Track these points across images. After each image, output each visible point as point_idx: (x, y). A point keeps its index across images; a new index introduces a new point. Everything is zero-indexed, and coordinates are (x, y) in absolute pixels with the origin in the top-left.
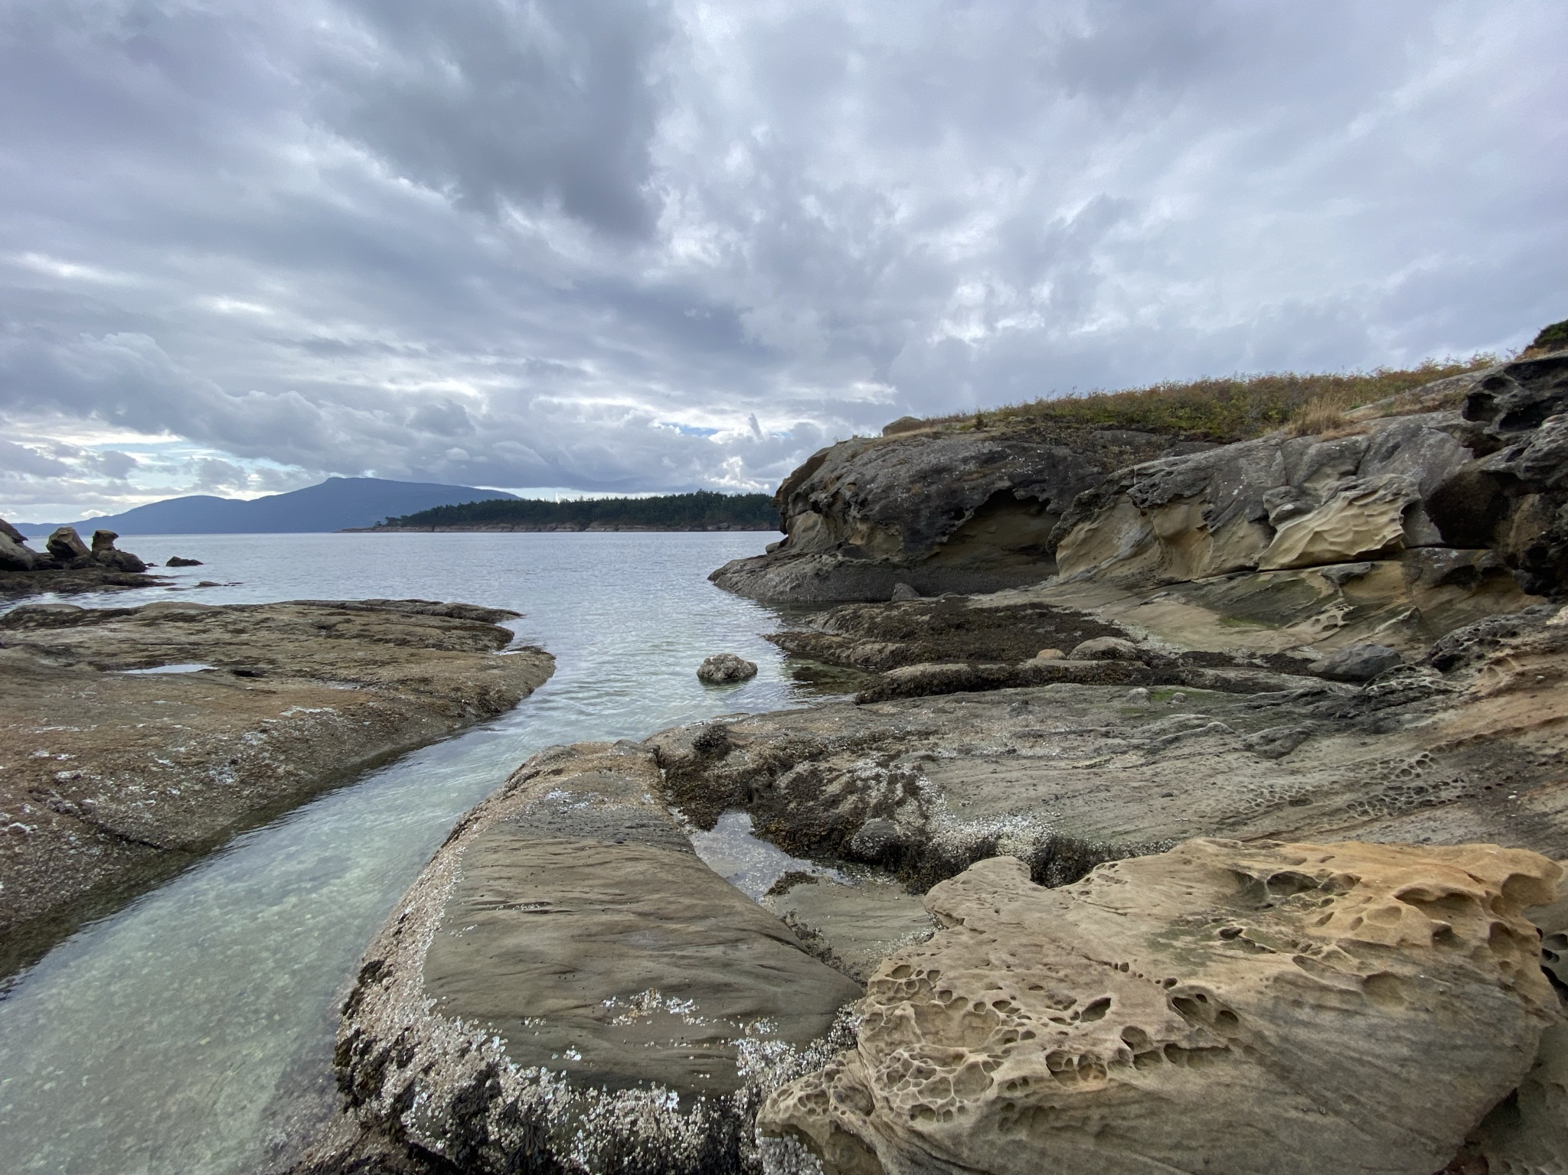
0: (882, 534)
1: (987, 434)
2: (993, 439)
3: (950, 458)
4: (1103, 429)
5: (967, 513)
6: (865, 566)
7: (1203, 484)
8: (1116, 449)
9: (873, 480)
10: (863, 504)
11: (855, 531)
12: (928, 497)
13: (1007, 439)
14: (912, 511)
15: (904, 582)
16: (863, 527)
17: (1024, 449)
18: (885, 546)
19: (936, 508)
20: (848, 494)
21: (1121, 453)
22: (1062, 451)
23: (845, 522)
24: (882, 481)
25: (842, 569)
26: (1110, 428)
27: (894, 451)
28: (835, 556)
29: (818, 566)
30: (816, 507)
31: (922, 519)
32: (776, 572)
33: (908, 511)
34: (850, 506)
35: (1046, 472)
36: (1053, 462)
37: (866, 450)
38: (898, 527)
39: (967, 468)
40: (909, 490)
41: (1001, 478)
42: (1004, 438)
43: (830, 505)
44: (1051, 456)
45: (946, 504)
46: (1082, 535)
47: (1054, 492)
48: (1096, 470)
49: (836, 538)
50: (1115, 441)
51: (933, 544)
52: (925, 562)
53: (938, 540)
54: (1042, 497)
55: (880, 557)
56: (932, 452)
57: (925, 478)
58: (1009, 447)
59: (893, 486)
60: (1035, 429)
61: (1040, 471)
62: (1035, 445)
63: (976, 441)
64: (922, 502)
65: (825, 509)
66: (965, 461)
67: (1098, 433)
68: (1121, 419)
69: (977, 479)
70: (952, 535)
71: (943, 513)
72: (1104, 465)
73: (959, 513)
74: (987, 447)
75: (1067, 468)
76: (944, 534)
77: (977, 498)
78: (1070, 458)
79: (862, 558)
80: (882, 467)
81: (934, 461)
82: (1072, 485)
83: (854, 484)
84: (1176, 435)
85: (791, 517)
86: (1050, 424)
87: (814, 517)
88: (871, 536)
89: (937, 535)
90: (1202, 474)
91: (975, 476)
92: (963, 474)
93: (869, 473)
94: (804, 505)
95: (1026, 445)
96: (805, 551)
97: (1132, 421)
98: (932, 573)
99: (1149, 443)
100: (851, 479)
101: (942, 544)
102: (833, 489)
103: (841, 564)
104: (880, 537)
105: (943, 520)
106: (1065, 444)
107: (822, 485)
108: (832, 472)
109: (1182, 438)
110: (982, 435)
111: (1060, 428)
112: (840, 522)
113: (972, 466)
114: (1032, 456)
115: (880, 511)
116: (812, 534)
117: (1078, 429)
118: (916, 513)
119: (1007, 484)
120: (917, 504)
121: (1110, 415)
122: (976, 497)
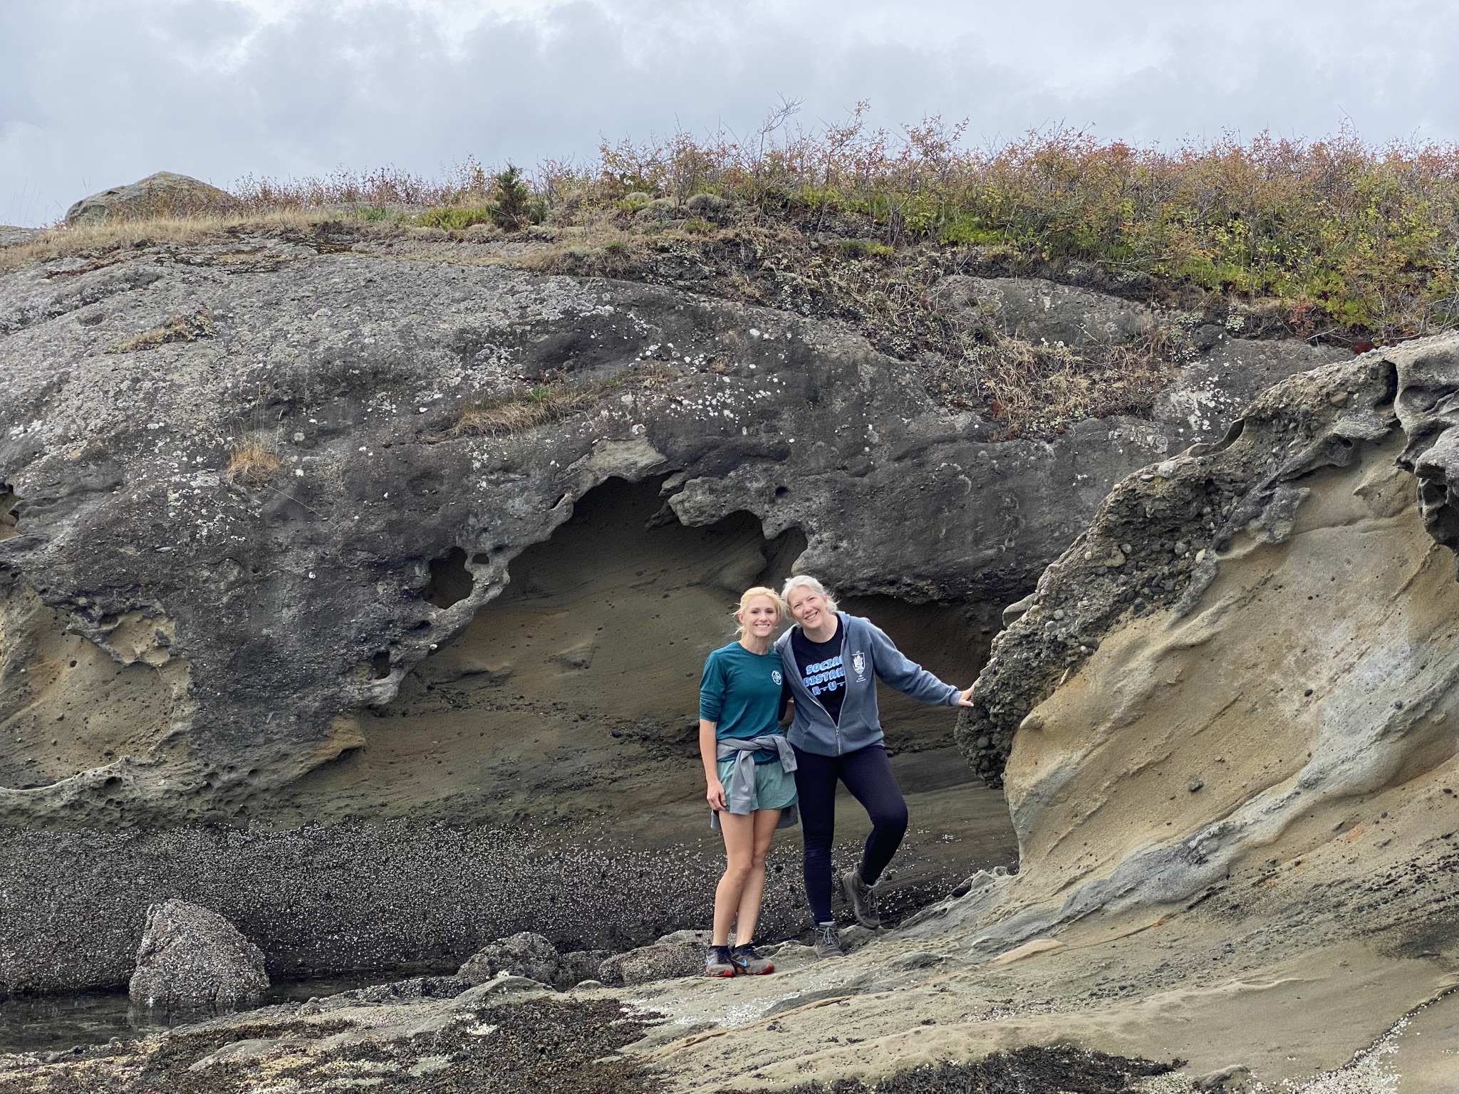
0: (86, 658)
1: (546, 250)
2: (575, 267)
3: (405, 333)
4: (970, 268)
5: (482, 575)
8: (1023, 349)
9: (39, 405)
12: (309, 493)
13: (632, 274)
14: (235, 556)
15: (190, 895)
17: (702, 322)
18: (97, 721)
19: (349, 548)
21: (1044, 364)
22: (835, 342)
24: (84, 411)
26: (995, 267)
27: (136, 281)
31: (283, 593)
33: (215, 552)
35: (787, 419)
38: (166, 627)
39: (479, 377)
40: (219, 460)
41: (618, 432)
42: (616, 268)
44: (801, 358)
45: (392, 527)
46: (1139, 674)
47: (821, 499)
48: (962, 420)
50: (1015, 319)
51: (332, 708)
52: (289, 793)
53: (353, 690)
54: (776, 519)
55: (75, 774)
57: (294, 406)
58: (647, 306)
59: (142, 433)
60: (733, 244)
61: (766, 414)
62: (739, 309)
63: (507, 271)
64: (282, 516)
66: (467, 347)
67: (957, 284)
68: (1029, 237)
69: (522, 427)
70: (415, 671)
71: (379, 569)
72: (988, 405)
73: (447, 577)
74: (556, 299)
75: (859, 405)
76: (380, 664)
77: (526, 512)
78: (867, 371)
81: (337, 340)
82: (880, 476)
84: (1218, 314)
86: (785, 232)
88: (27, 664)
89: (347, 670)
91: (513, 413)
92: (460, 400)
93: (20, 368)
95: (706, 304)
97: (1068, 249)
98: (320, 844)
99: (1130, 336)
101: (370, 710)
104: (72, 677)
105: (377, 602)
106: (852, 316)
109: (1237, 323)
110: (529, 253)
111: (823, 249)
113: (495, 372)
114: (730, 350)
115: (77, 552)
117: (886, 261)
118: (254, 564)
119: (636, 456)
120: (262, 524)
121: (991, 222)
122: (517, 505)
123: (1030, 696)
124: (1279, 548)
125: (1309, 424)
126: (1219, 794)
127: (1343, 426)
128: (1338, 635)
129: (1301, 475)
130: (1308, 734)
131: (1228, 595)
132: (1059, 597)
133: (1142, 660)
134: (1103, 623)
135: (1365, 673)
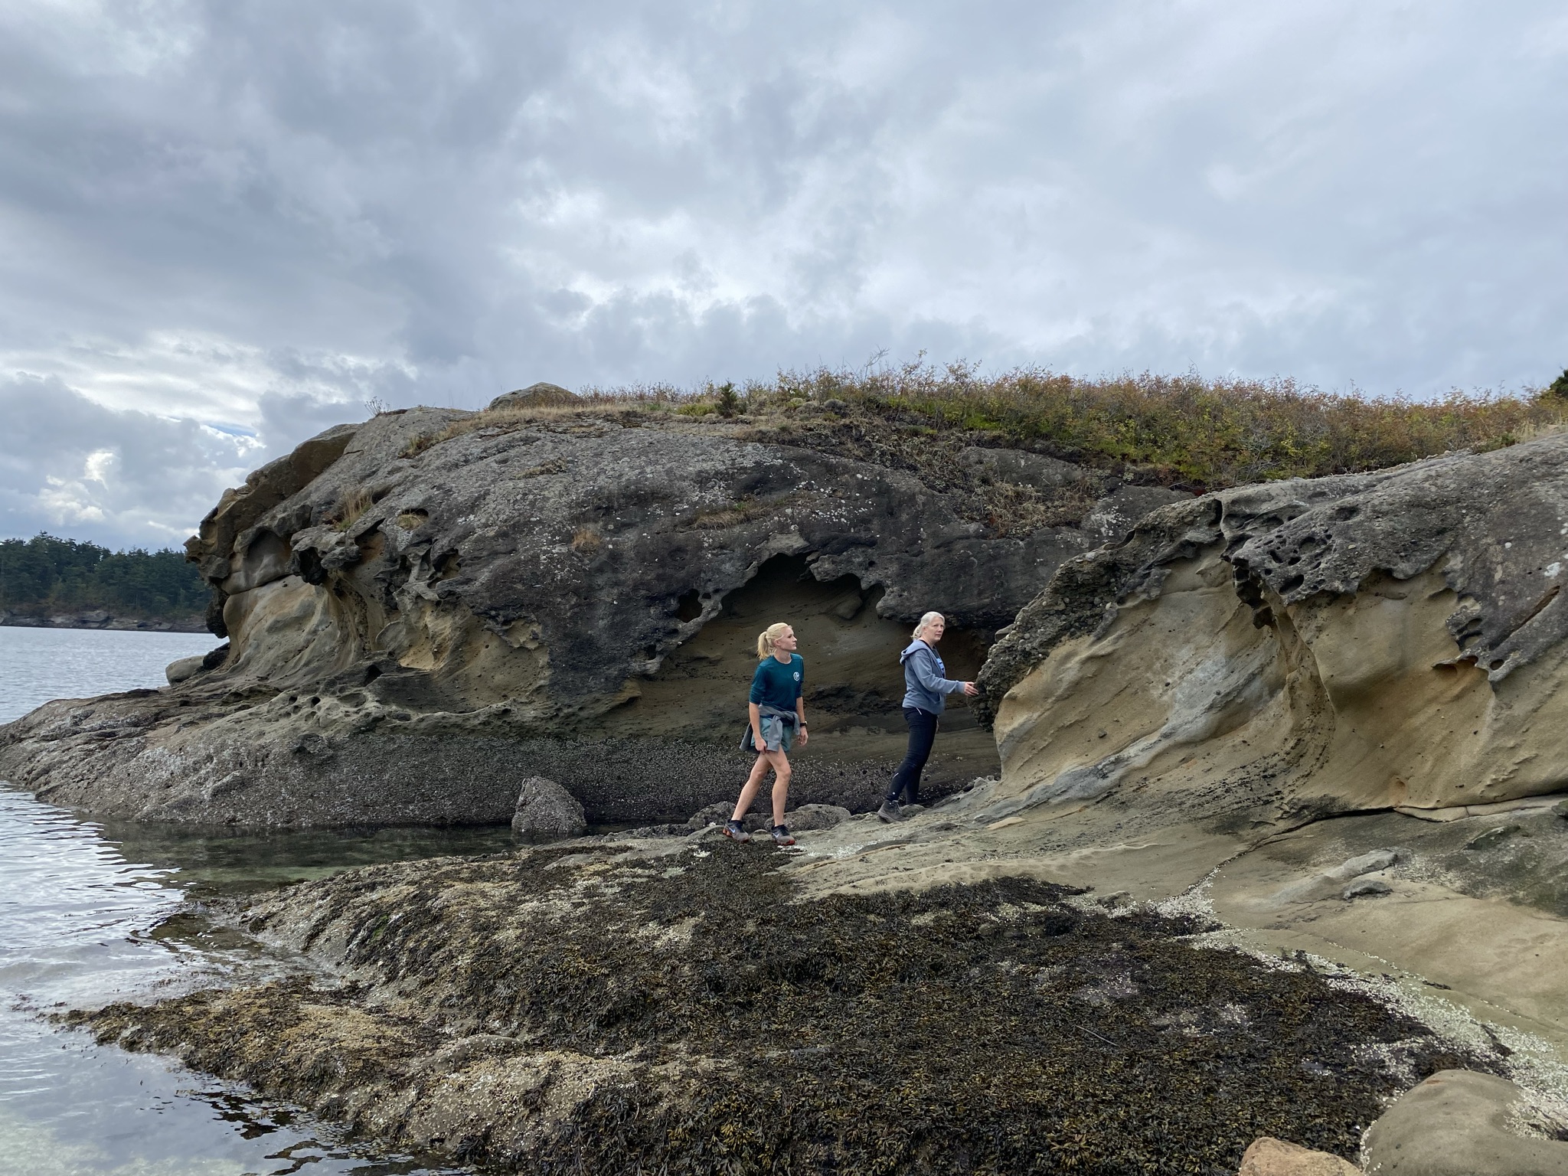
0: (494, 644)
1: (746, 428)
2: (762, 438)
3: (669, 472)
4: (979, 443)
5: (707, 605)
6: (442, 732)
7: (1438, 547)
8: (1008, 488)
9: (473, 506)
10: (445, 563)
11: (418, 635)
12: (615, 557)
13: (793, 443)
14: (576, 592)
15: (545, 774)
16: (443, 626)
17: (830, 469)
18: (499, 678)
19: (636, 588)
20: (404, 539)
21: (1019, 497)
22: (904, 482)
23: (392, 608)
24: (497, 510)
25: (377, 739)
26: (994, 443)
27: (527, 441)
28: (357, 700)
29: (305, 727)
30: (310, 566)
31: (600, 612)
32: (176, 740)
33: (565, 589)
34: (406, 569)
35: (876, 524)
36: (889, 504)
37: (456, 433)
38: (537, 628)
39: (709, 497)
40: (568, 539)
41: (783, 529)
42: (784, 439)
43: (351, 564)
44: (884, 491)
45: (659, 578)
46: (1072, 671)
47: (893, 568)
48: (973, 527)
49: (362, 652)
50: (1005, 471)
51: (624, 675)
52: (600, 721)
53: (636, 666)
54: (868, 579)
55: (486, 706)
56: (625, 452)
57: (608, 510)
58: (801, 461)
59: (527, 523)
60: (848, 427)
61: (864, 521)
62: (851, 462)
63: (725, 439)
64: (600, 570)
65: (337, 574)
66: (702, 480)
67: (972, 452)
68: (1014, 426)
69: (731, 525)
70: (669, 656)
71: (652, 600)
72: (988, 519)
73: (688, 605)
74: (751, 456)
75: (916, 517)
76: (651, 652)
77: (732, 571)
78: (921, 499)
79: (434, 705)
80: (499, 477)
81: (632, 475)
82: (926, 557)
83: (421, 512)
84: (1119, 471)
85: (238, 591)
86: (877, 421)
87: (302, 593)
88: (462, 646)
89: (634, 654)
90: (1433, 519)
91: (726, 517)
92: (698, 509)
93: (464, 486)
94: (279, 562)
95: (833, 460)
96: (273, 682)
97: (1036, 433)
98: (615, 749)
99: (1069, 483)
100: (415, 497)
101: (645, 677)
102: (360, 522)
103: (373, 724)
104: (486, 654)
105: (649, 618)
106: (913, 468)
107: (331, 514)
108: (363, 479)
109: (1129, 476)
110: (737, 430)
111: (898, 431)
112: (377, 610)
113: (717, 494)
114: (846, 485)
115: (492, 585)
116: (298, 637)
117: (933, 438)
118: (586, 595)
119: (792, 542)
120: (590, 574)
121: (992, 417)
122: (728, 567)
123: (1010, 681)
124: (1152, 603)
125: (1172, 533)
126: (1115, 739)
127: (1191, 535)
128: (1185, 653)
129: (1166, 563)
130: (1166, 708)
131: (1123, 628)
132: (1027, 626)
133: (1074, 663)
134: (1052, 642)
135: (1199, 674)
